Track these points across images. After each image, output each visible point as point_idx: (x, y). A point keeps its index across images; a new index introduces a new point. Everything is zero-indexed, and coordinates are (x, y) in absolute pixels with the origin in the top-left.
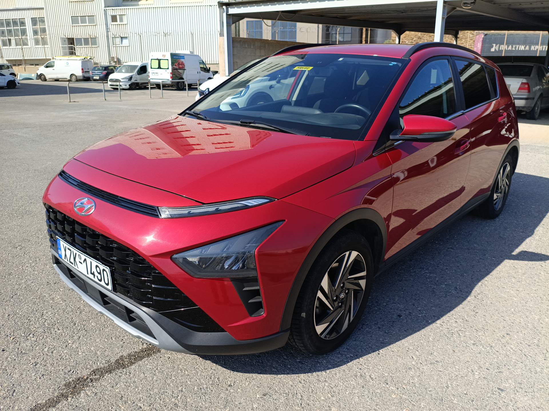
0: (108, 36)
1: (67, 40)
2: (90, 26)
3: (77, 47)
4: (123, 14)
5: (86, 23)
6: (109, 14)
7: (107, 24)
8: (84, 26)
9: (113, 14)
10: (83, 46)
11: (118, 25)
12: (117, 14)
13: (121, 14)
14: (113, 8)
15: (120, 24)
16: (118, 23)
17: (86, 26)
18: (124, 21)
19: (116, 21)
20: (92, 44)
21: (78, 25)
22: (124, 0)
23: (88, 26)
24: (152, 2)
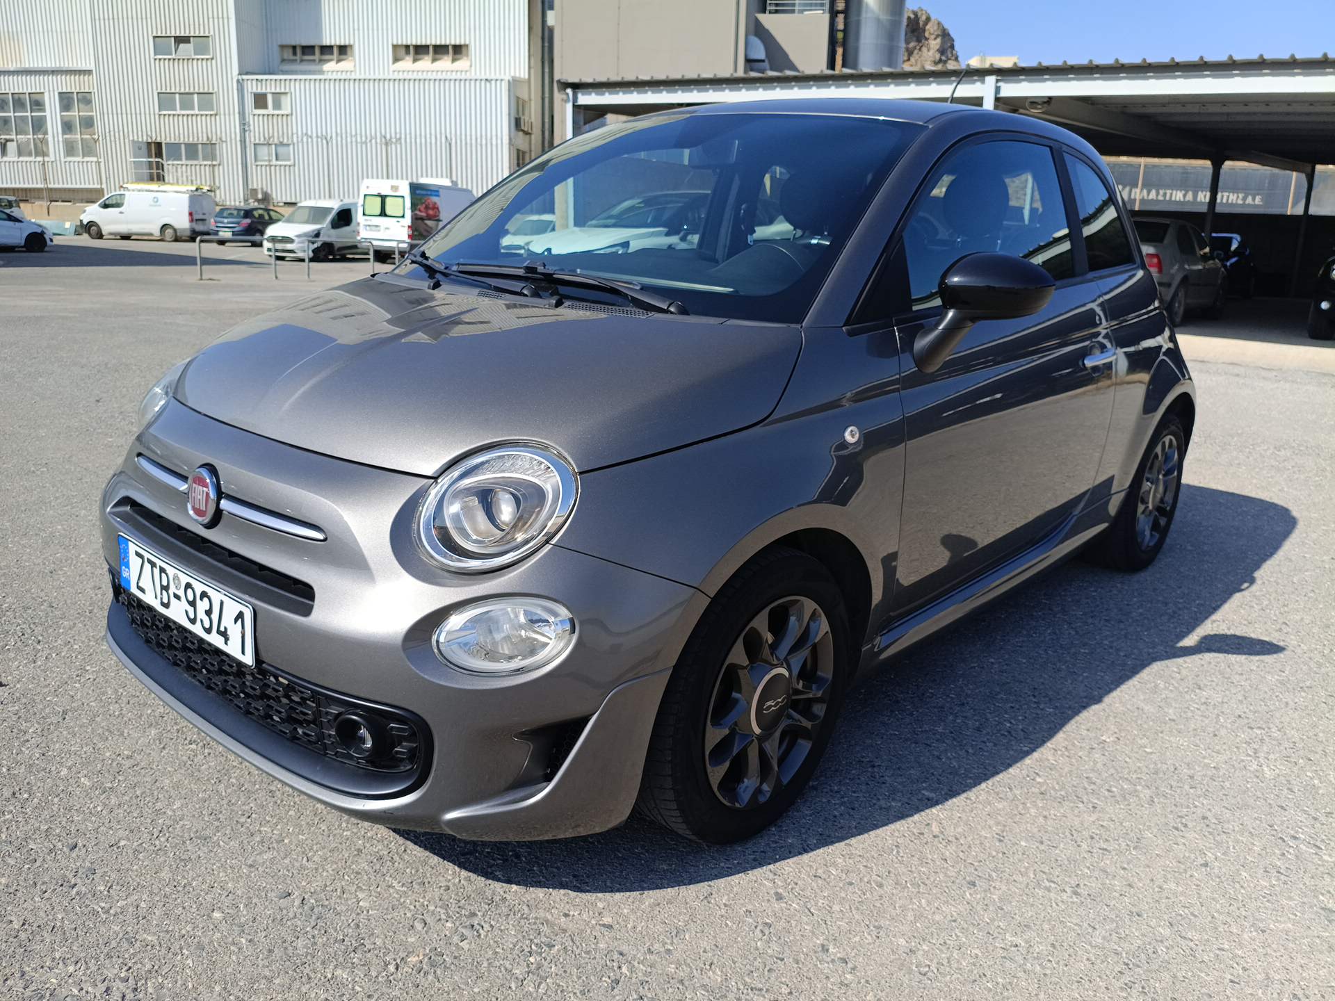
0: (243, 141)
1: (144, 147)
2: (202, 115)
3: (170, 162)
4: (283, 91)
5: (193, 109)
6: (250, 90)
7: (242, 114)
8: (188, 115)
9: (259, 91)
10: (184, 162)
11: (268, 115)
12: (268, 91)
13: (278, 91)
14: (259, 77)
15: (273, 115)
16: (270, 110)
17: (192, 115)
18: (283, 107)
19: (266, 107)
20: (205, 159)
21: (174, 112)
22: (283, 60)
23: (197, 115)
24: (350, 67)
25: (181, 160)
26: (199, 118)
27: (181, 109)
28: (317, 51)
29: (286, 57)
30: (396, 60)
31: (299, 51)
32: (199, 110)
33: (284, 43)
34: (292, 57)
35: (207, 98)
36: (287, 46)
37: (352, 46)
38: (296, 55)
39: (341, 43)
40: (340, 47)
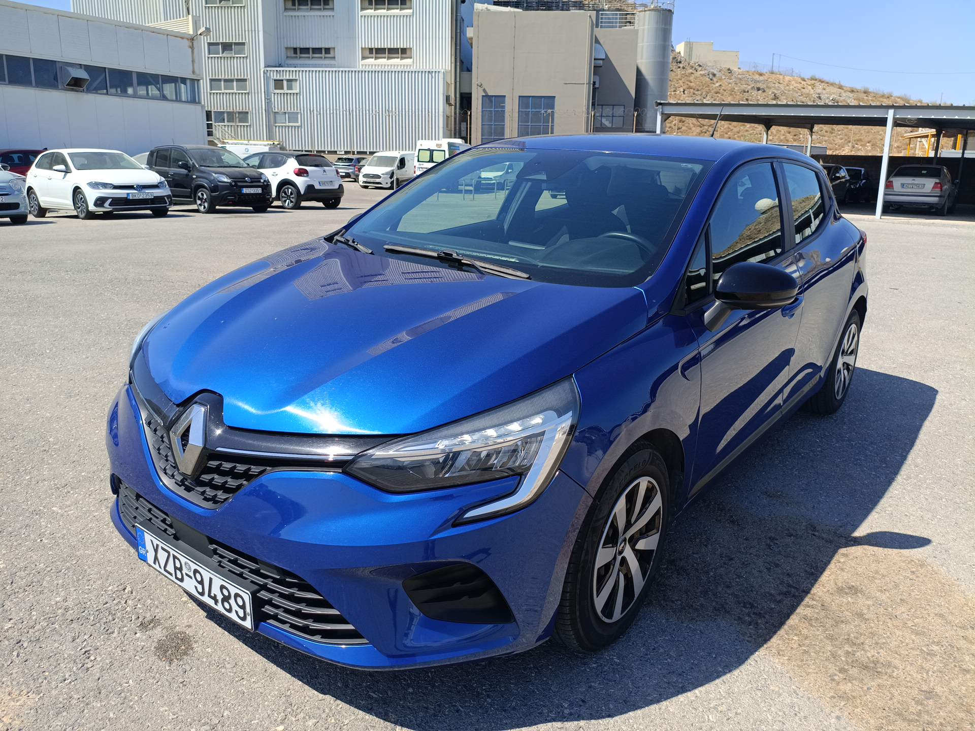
0: (266, 110)
2: (239, 93)
3: (217, 124)
4: (294, 78)
5: (233, 90)
6: (272, 78)
7: (267, 93)
8: (229, 93)
9: (278, 78)
10: (226, 123)
11: (284, 94)
12: (285, 78)
13: (291, 78)
14: (278, 69)
16: (285, 91)
17: (232, 93)
18: (293, 89)
19: (282, 89)
20: (240, 122)
21: (220, 92)
22: (288, 57)
23: (236, 93)
24: (332, 62)
25: (223, 122)
27: (225, 90)
28: (311, 51)
29: (289, 55)
30: (364, 58)
31: (298, 52)
32: (237, 90)
33: (289, 46)
34: (295, 55)
35: (242, 83)
36: (290, 48)
37: (334, 48)
38: (297, 54)
39: (327, 47)
40: (326, 49)
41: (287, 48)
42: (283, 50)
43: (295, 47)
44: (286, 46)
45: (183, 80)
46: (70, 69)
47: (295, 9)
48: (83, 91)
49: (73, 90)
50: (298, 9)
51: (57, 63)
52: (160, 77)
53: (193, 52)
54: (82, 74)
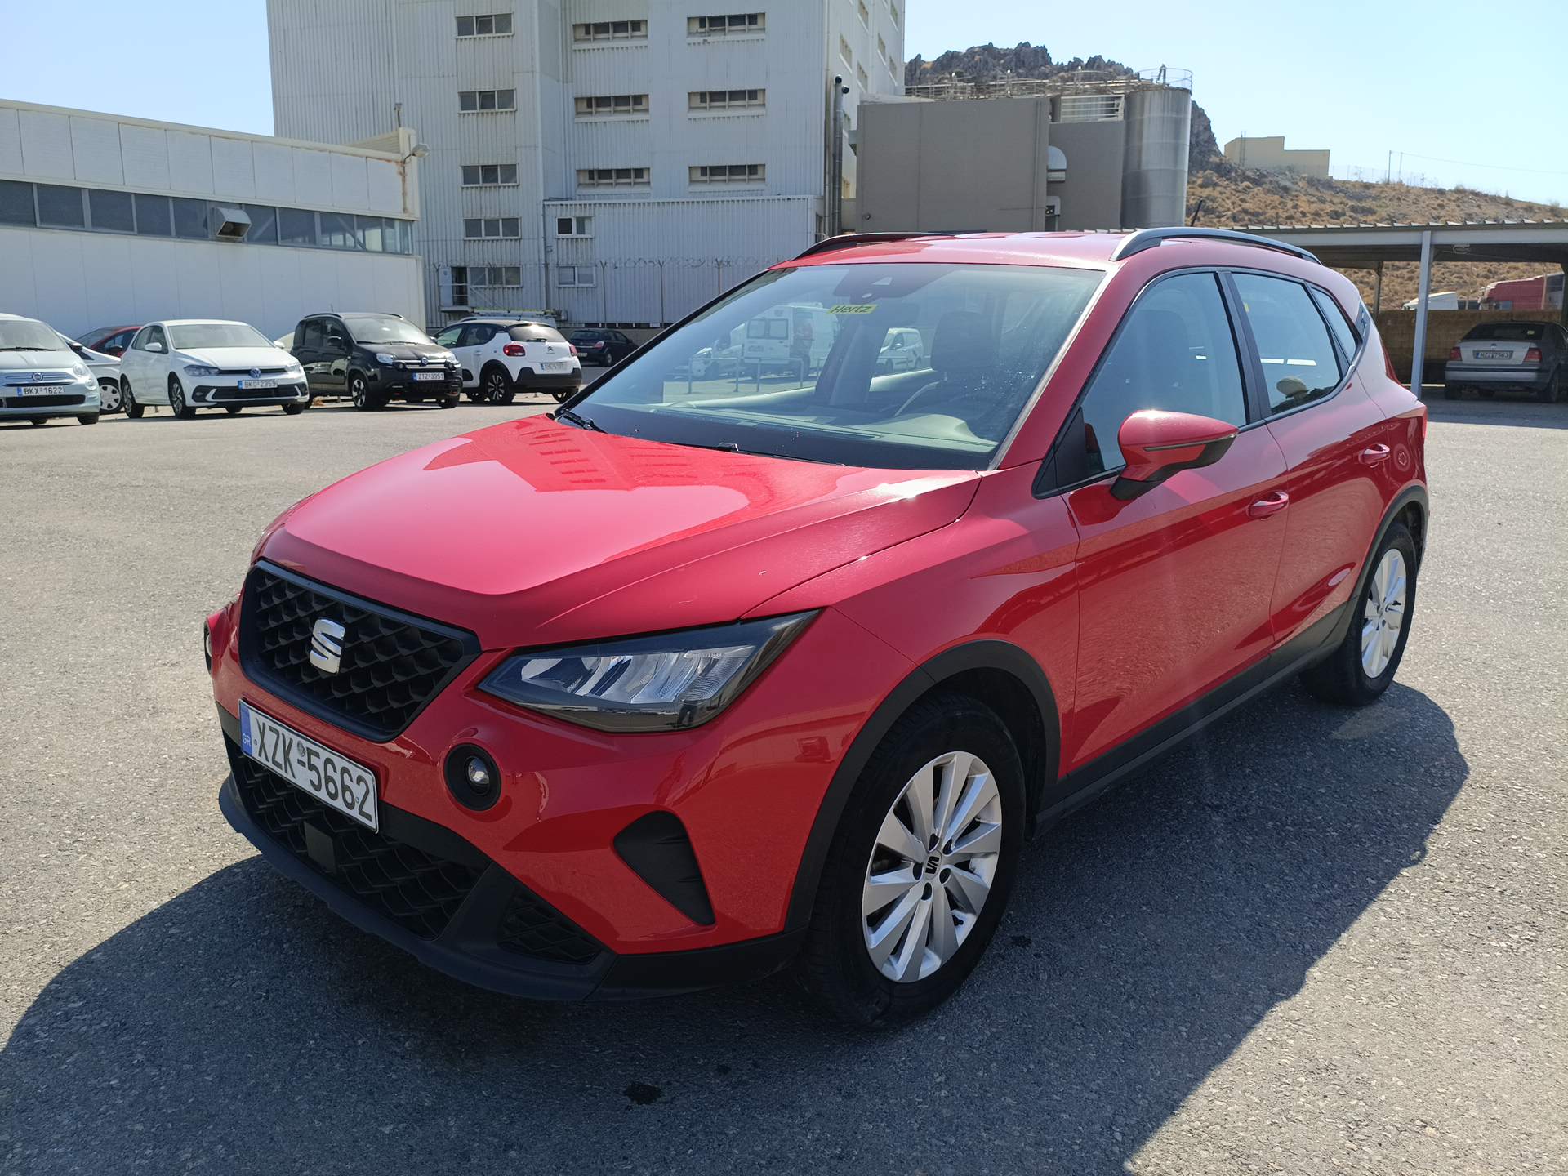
0: (546, 265)
1: (449, 271)
2: (506, 240)
3: (474, 286)
4: (588, 215)
5: (498, 235)
6: (554, 215)
7: (546, 239)
8: (493, 241)
9: (565, 216)
10: (487, 285)
11: (572, 239)
12: (573, 215)
13: (582, 215)
14: (564, 202)
15: (577, 239)
16: (574, 234)
17: (497, 241)
18: (586, 231)
19: (571, 233)
20: (508, 282)
21: (479, 238)
22: (580, 185)
23: (501, 240)
24: (646, 189)
25: (483, 283)
26: (504, 242)
27: (486, 235)
28: (614, 175)
29: (582, 181)
30: (692, 182)
31: (596, 177)
32: (503, 236)
33: (582, 168)
34: (591, 182)
35: (511, 226)
36: (584, 171)
37: (649, 169)
38: (593, 179)
39: (638, 166)
40: (636, 170)
41: (577, 171)
42: (573, 173)
43: (591, 168)
44: (577, 168)
45: (390, 222)
46: (224, 211)
47: (591, 113)
48: (243, 241)
49: (228, 240)
50: (596, 112)
51: (207, 203)
52: (355, 218)
53: (404, 181)
54: (241, 217)
